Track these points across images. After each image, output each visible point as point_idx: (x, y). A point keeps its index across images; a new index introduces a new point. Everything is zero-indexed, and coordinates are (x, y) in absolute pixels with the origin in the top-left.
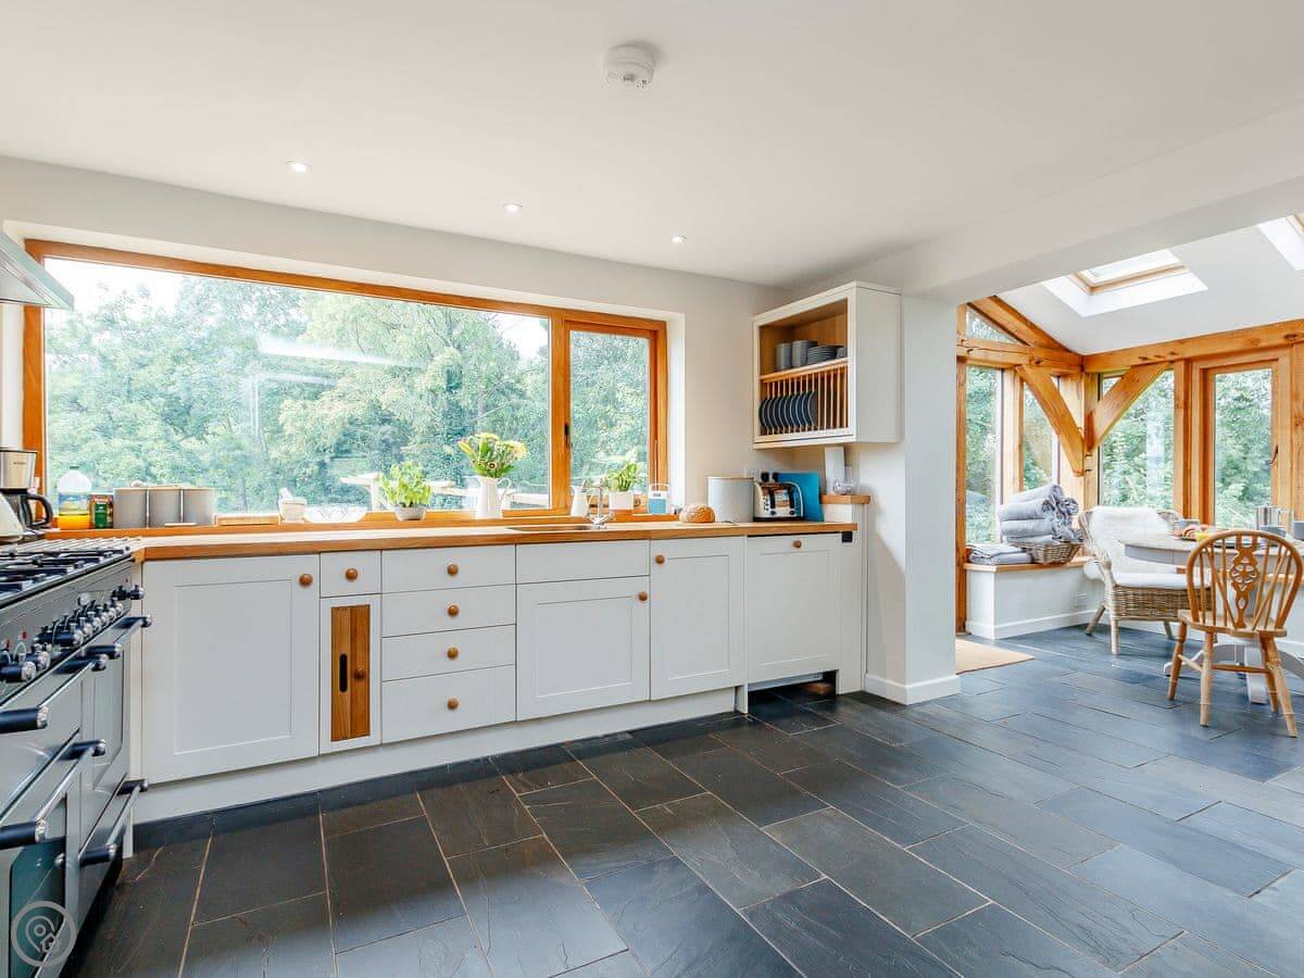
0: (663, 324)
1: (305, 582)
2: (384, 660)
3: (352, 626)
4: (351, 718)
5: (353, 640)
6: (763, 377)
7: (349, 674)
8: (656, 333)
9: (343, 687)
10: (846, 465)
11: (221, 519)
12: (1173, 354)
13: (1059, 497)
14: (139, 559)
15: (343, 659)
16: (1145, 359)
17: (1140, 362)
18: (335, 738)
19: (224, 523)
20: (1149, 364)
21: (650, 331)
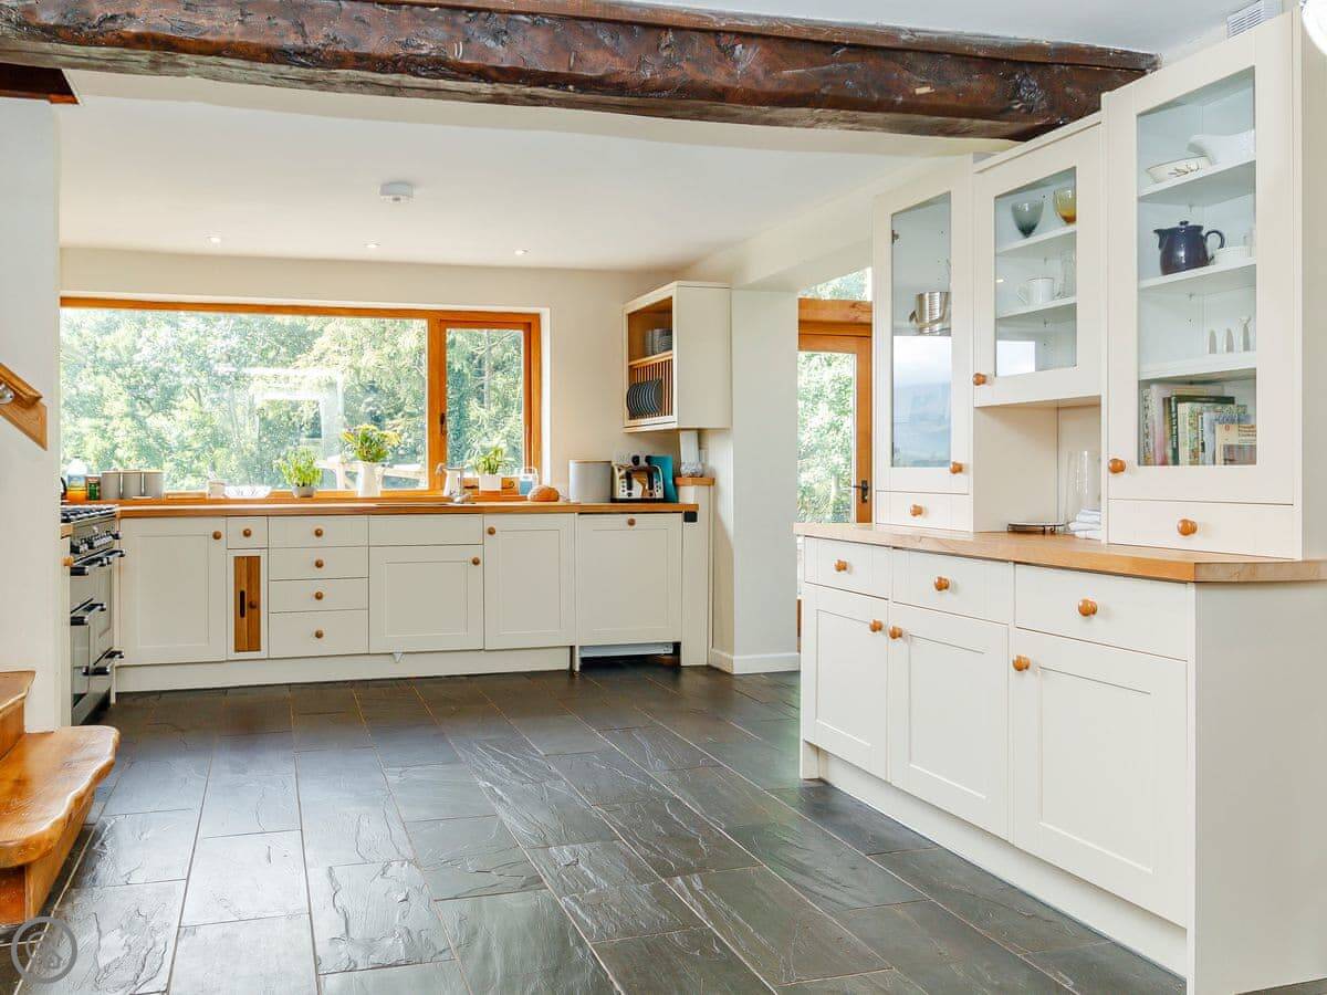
0: (537, 317)
1: (217, 536)
2: (271, 596)
3: (248, 569)
4: (248, 638)
5: (249, 580)
6: (632, 363)
7: (247, 604)
8: (529, 325)
9: (242, 615)
10: (700, 448)
11: (168, 494)
14: (118, 516)
15: (242, 594)
18: (237, 650)
19: (170, 497)
21: (525, 323)
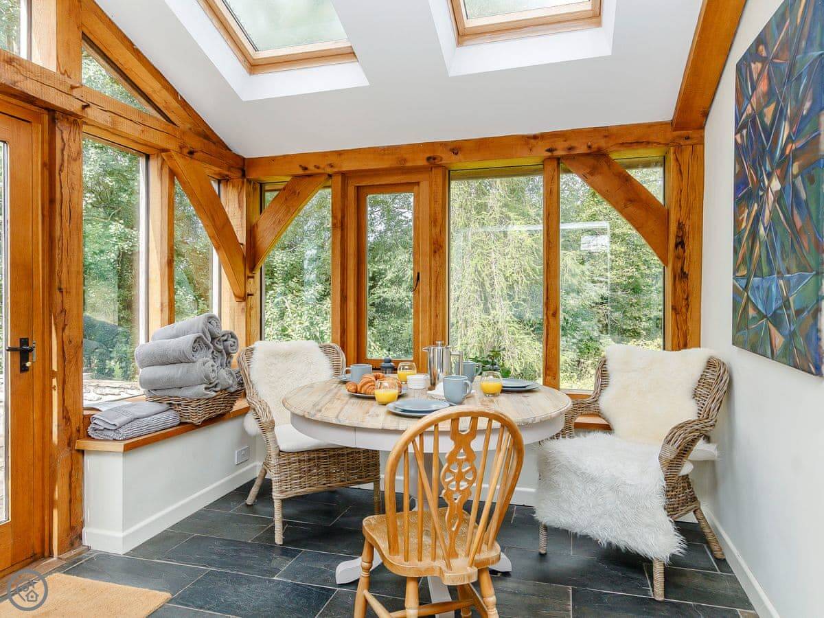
12: (331, 166)
13: (216, 331)
16: (306, 169)
17: (300, 172)
20: (309, 176)
